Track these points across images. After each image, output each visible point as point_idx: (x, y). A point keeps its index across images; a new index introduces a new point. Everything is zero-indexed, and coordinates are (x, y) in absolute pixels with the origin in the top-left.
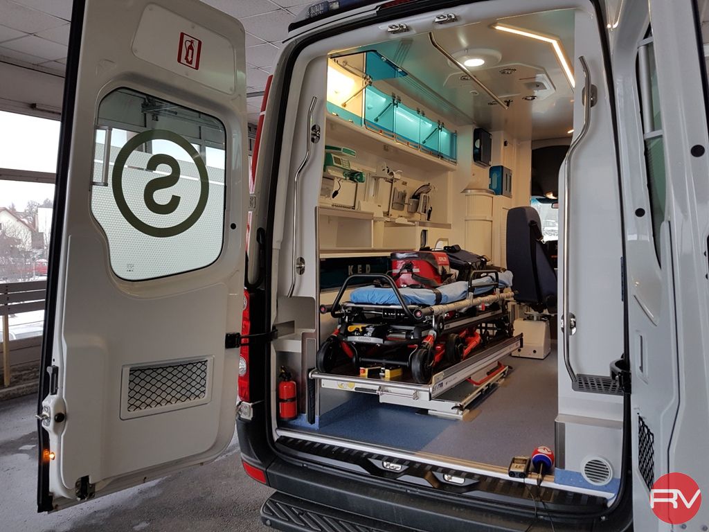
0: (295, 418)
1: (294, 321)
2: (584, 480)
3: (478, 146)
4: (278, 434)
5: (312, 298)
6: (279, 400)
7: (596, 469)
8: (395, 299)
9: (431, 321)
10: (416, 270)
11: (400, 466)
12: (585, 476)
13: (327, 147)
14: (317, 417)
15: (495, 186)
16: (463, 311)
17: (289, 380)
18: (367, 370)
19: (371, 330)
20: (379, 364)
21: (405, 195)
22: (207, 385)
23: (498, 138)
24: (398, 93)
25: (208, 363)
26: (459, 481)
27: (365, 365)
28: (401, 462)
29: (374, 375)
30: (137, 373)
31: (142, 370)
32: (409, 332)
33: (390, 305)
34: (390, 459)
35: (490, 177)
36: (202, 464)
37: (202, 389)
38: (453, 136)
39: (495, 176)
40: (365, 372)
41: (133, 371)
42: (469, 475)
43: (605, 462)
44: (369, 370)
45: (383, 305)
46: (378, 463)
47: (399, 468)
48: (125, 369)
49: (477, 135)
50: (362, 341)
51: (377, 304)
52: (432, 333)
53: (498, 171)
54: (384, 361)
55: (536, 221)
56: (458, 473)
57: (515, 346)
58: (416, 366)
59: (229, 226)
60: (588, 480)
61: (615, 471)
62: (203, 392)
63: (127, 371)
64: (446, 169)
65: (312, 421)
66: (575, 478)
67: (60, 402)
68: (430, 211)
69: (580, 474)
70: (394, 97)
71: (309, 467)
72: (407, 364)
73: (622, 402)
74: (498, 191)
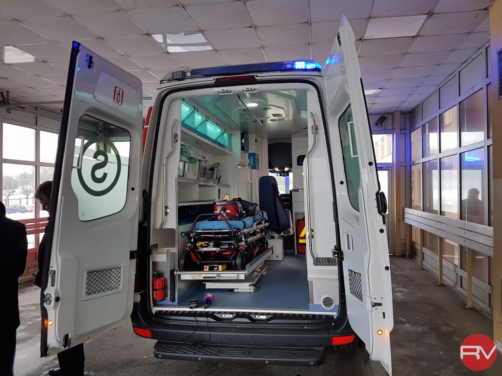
0: (163, 300)
1: (157, 244)
2: (323, 308)
3: (243, 142)
4: (155, 309)
5: (174, 229)
6: (153, 290)
7: (328, 302)
8: (226, 226)
9: (242, 238)
10: (228, 211)
11: (231, 315)
12: (323, 305)
13: (182, 145)
14: (176, 297)
15: (252, 164)
16: (251, 233)
17: (160, 278)
18: (208, 267)
19: (212, 244)
20: (212, 263)
21: (206, 169)
22: (121, 281)
23: (252, 137)
24: (208, 115)
25: (122, 268)
26: (264, 317)
27: (207, 264)
28: (231, 313)
29: (211, 269)
30: (90, 274)
31: (92, 272)
32: (230, 244)
33: (222, 230)
34: (226, 313)
35: (249, 159)
36: (115, 329)
37: (119, 283)
38: (230, 136)
39: (252, 159)
40: (207, 268)
41: (89, 272)
42: (268, 314)
43: (332, 298)
44: (209, 267)
45: (219, 230)
46: (219, 316)
47: (231, 316)
48: (85, 272)
49: (242, 136)
50: (208, 250)
51: (215, 230)
52: (243, 243)
53: (253, 156)
54: (216, 262)
55: (275, 183)
56: (262, 314)
57: (270, 252)
58: (238, 261)
59: (131, 189)
60: (324, 307)
61: (336, 302)
62: (119, 285)
63: (85, 273)
64: (227, 154)
65: (174, 301)
66: (318, 307)
67: (56, 292)
68: (220, 178)
69: (321, 305)
70: (207, 117)
71: (179, 324)
72: (230, 262)
73: (337, 269)
74: (254, 167)
